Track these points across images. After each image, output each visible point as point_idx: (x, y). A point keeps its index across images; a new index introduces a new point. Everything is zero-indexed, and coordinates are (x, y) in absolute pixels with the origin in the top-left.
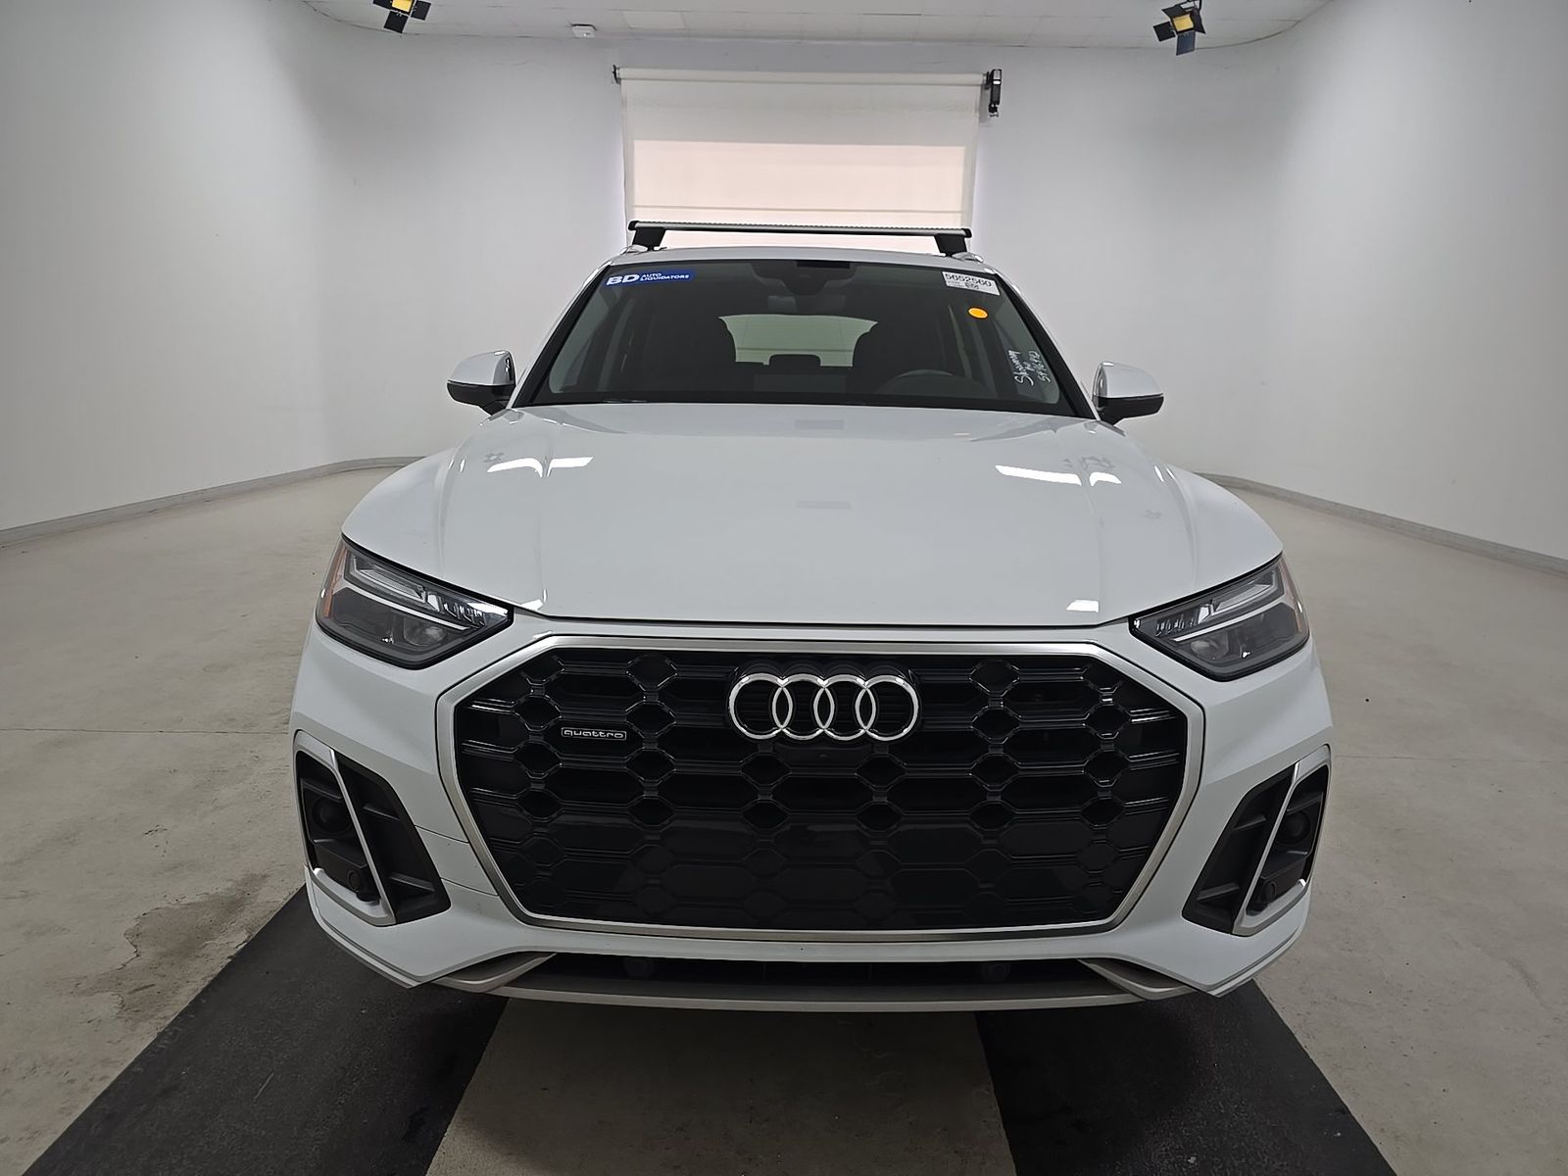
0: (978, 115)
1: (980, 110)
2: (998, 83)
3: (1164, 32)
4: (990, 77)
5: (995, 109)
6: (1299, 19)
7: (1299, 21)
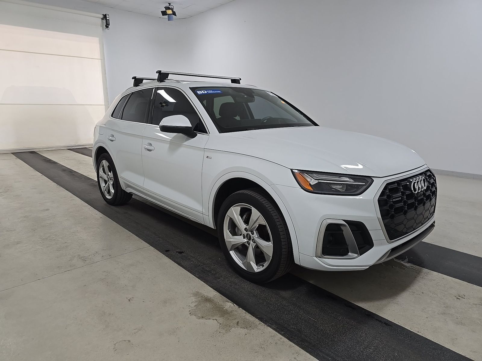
0: (102, 28)
1: (102, 26)
2: (108, 19)
3: (164, 13)
4: (105, 16)
5: (108, 27)
6: (192, 15)
7: (192, 16)
